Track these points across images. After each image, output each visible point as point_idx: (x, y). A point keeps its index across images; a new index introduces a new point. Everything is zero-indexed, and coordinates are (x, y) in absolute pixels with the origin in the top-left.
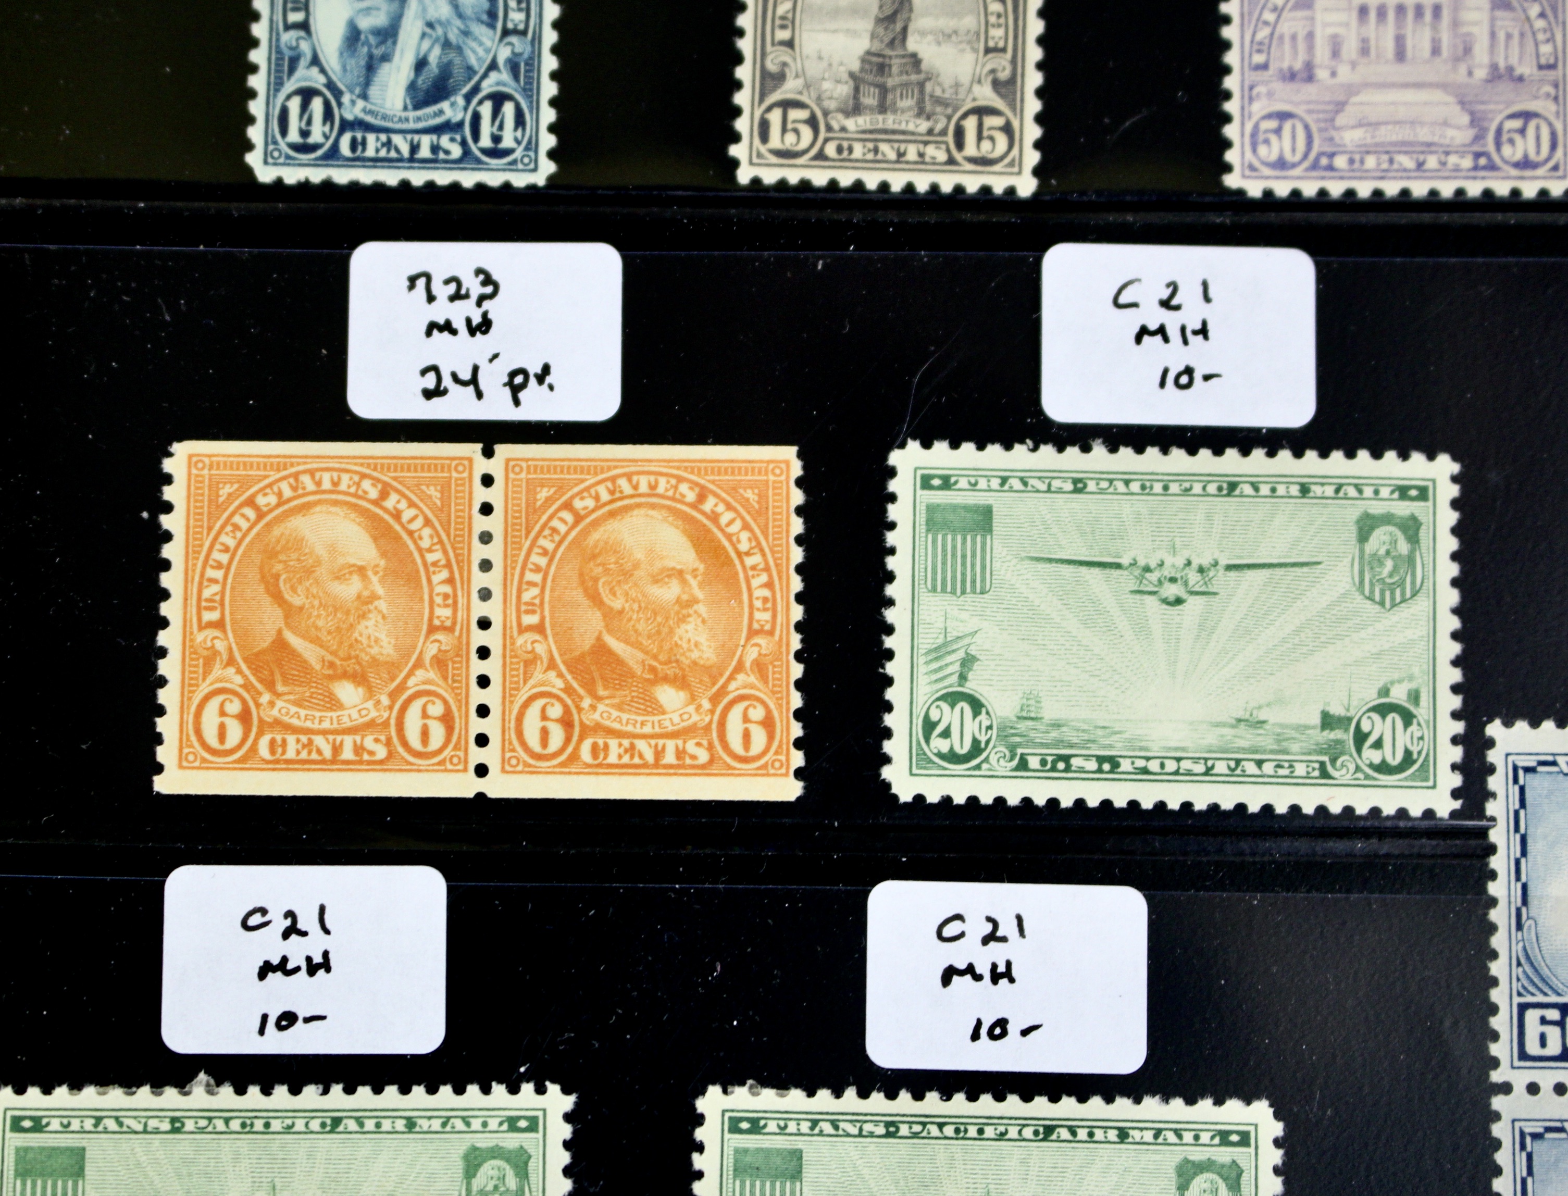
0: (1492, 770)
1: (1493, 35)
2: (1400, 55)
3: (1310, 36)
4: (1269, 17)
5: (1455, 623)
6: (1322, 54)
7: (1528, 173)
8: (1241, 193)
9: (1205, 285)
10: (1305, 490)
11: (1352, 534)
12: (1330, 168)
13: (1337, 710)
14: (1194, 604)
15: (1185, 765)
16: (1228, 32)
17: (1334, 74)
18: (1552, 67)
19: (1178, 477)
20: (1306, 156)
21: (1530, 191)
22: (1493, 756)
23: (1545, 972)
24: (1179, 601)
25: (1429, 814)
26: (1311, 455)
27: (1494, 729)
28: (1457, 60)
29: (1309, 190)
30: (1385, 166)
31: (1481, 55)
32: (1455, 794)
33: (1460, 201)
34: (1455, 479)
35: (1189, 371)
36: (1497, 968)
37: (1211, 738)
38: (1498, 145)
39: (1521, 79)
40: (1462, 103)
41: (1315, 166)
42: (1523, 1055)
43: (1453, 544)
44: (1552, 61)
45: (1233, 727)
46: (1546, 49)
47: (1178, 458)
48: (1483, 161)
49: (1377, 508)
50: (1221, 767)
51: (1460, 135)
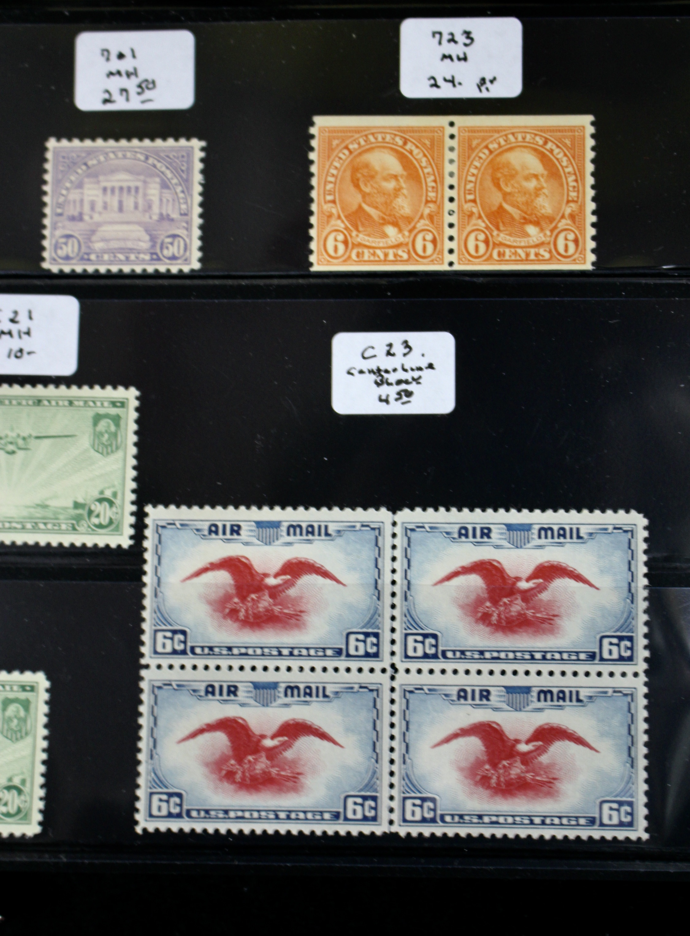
0: (146, 526)
1: (161, 200)
2: (121, 209)
3: (82, 201)
4: (64, 192)
5: (134, 462)
6: (87, 208)
7: (174, 262)
8: (49, 271)
9: (30, 312)
10: (71, 403)
11: (90, 422)
12: (89, 260)
13: (80, 500)
14: (20, 454)
15: (14, 525)
16: (46, 199)
17: (91, 217)
18: (186, 215)
19: (16, 397)
20: (78, 255)
21: (174, 270)
22: (147, 521)
23: (166, 616)
24: (13, 452)
25: (119, 547)
26: (74, 388)
27: (149, 509)
28: (145, 211)
29: (79, 269)
30: (112, 259)
31: (156, 209)
32: (131, 537)
33: (145, 276)
34: (137, 398)
35: (21, 351)
36: (145, 614)
37: (25, 513)
38: (162, 248)
39: (172, 220)
40: (147, 231)
41: (82, 259)
42: (156, 652)
43: (135, 427)
44: (186, 212)
45: (34, 508)
46: (184, 207)
47: (16, 390)
48: (155, 257)
49: (102, 411)
50: (29, 526)
51: (145, 245)
